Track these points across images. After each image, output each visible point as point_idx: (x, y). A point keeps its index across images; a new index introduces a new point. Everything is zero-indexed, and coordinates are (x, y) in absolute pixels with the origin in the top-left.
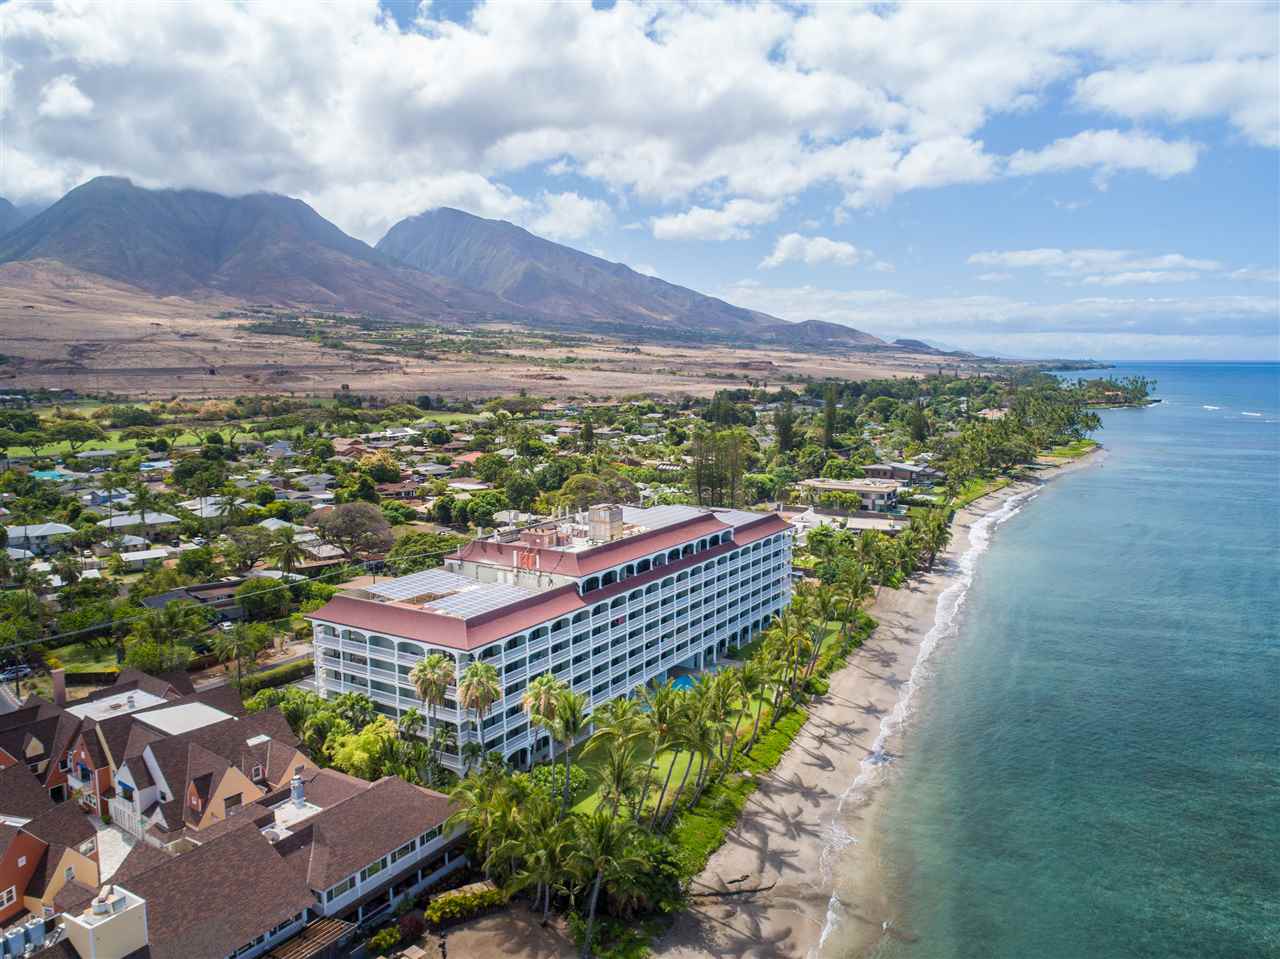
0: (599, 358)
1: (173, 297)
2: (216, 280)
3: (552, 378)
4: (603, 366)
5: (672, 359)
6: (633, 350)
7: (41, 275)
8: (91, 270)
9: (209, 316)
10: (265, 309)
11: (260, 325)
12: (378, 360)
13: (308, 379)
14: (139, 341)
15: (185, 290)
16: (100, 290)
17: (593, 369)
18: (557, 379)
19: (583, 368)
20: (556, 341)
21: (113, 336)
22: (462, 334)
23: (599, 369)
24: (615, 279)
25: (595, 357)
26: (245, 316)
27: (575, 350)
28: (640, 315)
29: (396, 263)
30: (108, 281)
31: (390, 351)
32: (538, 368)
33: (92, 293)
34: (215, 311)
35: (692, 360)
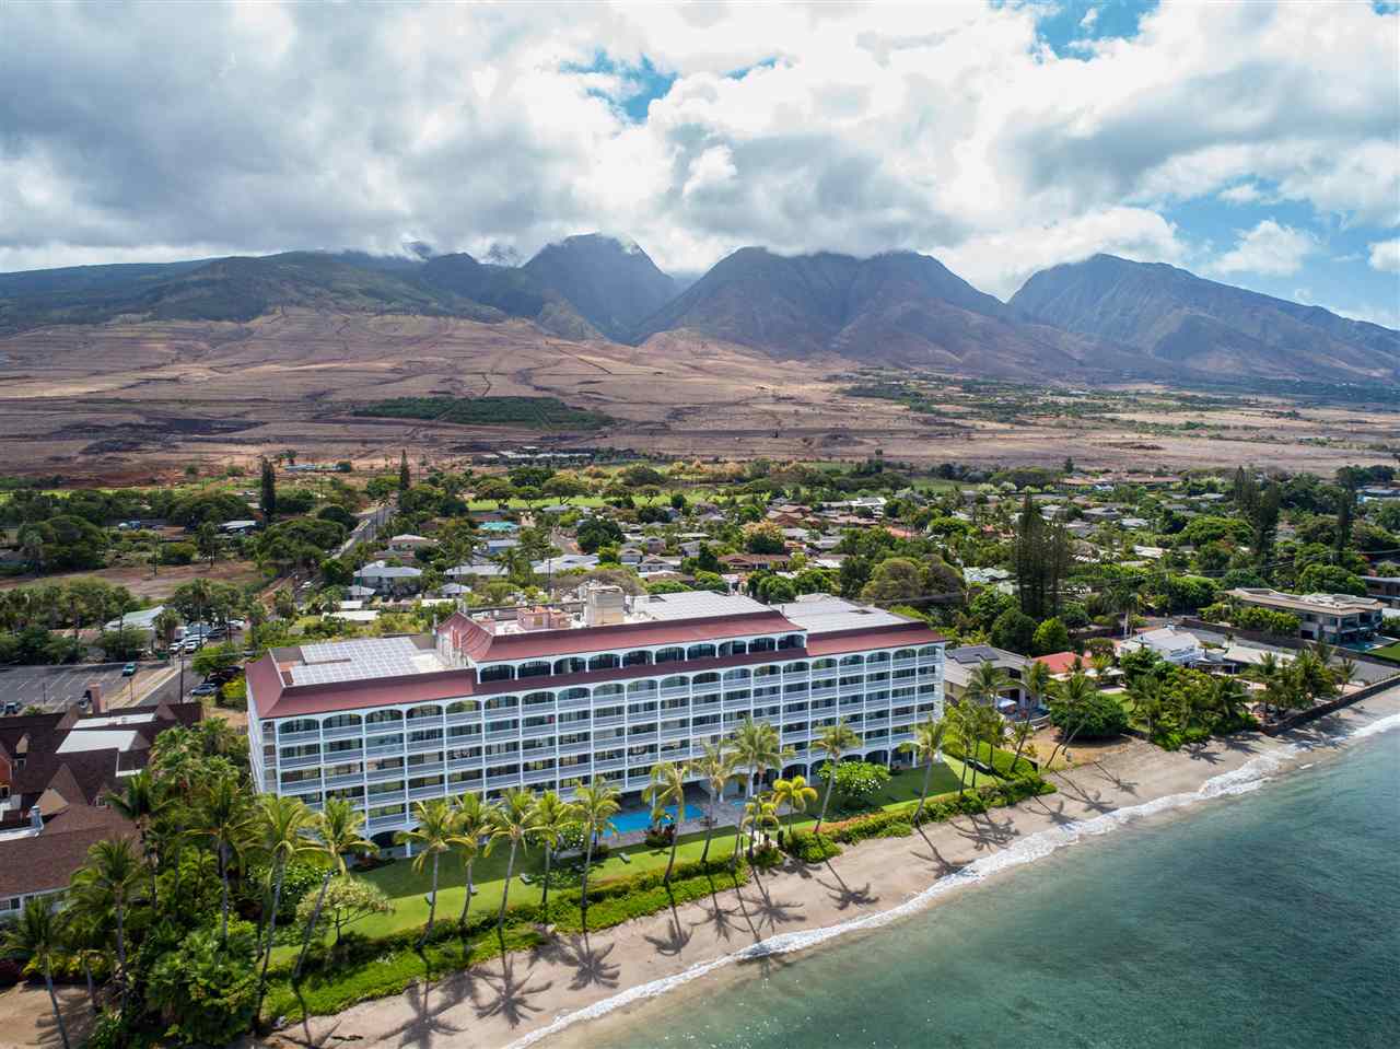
0: (1232, 424)
1: (790, 362)
2: (838, 343)
3: (1141, 447)
4: (1224, 434)
5: (1342, 427)
6: (1289, 415)
7: (681, 344)
8: (724, 338)
9: (817, 379)
10: (875, 372)
11: (860, 388)
12: (953, 424)
13: (861, 443)
14: (736, 404)
15: (803, 354)
16: (726, 357)
17: (1211, 438)
18: (1148, 448)
19: (1198, 436)
20: (1188, 403)
21: (711, 400)
22: (1076, 396)
23: (1220, 438)
24: (1306, 326)
25: (1226, 423)
26: (851, 379)
27: (1207, 414)
28: (1337, 371)
29: (1026, 317)
30: (738, 347)
31: (978, 415)
32: (1136, 436)
33: (720, 359)
34: (822, 375)
35: (1368, 427)
